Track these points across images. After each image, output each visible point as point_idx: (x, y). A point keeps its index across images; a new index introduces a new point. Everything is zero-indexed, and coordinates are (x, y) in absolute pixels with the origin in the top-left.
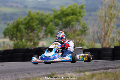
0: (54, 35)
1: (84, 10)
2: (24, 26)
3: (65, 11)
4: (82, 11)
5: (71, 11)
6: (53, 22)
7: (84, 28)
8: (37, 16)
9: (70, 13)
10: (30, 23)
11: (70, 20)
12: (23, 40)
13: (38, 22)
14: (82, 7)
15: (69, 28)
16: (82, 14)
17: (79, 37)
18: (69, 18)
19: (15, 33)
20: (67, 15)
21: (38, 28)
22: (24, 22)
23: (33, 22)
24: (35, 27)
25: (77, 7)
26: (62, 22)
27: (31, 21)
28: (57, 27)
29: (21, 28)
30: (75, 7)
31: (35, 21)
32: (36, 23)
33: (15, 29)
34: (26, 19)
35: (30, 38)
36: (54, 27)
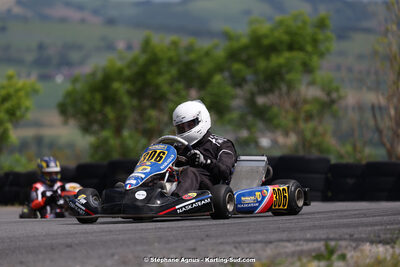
0: (228, 117)
1: (329, 33)
2: (128, 86)
3: (266, 36)
4: (321, 36)
5: (285, 38)
6: (227, 74)
7: (329, 94)
8: (172, 54)
9: (281, 42)
10: (149, 77)
11: (280, 66)
12: (126, 133)
13: (174, 71)
14: (321, 25)
15: (277, 93)
16: (322, 48)
17: (311, 125)
18: (277, 60)
19: (98, 106)
20: (273, 49)
21: (177, 93)
22: (127, 73)
23: (159, 73)
24: (165, 88)
25: (304, 22)
26: (256, 73)
27: (154, 69)
28: (239, 91)
29: (116, 91)
30: (300, 24)
31: (164, 69)
32: (167, 77)
33: (98, 96)
34: (134, 62)
35: (149, 125)
36: (229, 89)
